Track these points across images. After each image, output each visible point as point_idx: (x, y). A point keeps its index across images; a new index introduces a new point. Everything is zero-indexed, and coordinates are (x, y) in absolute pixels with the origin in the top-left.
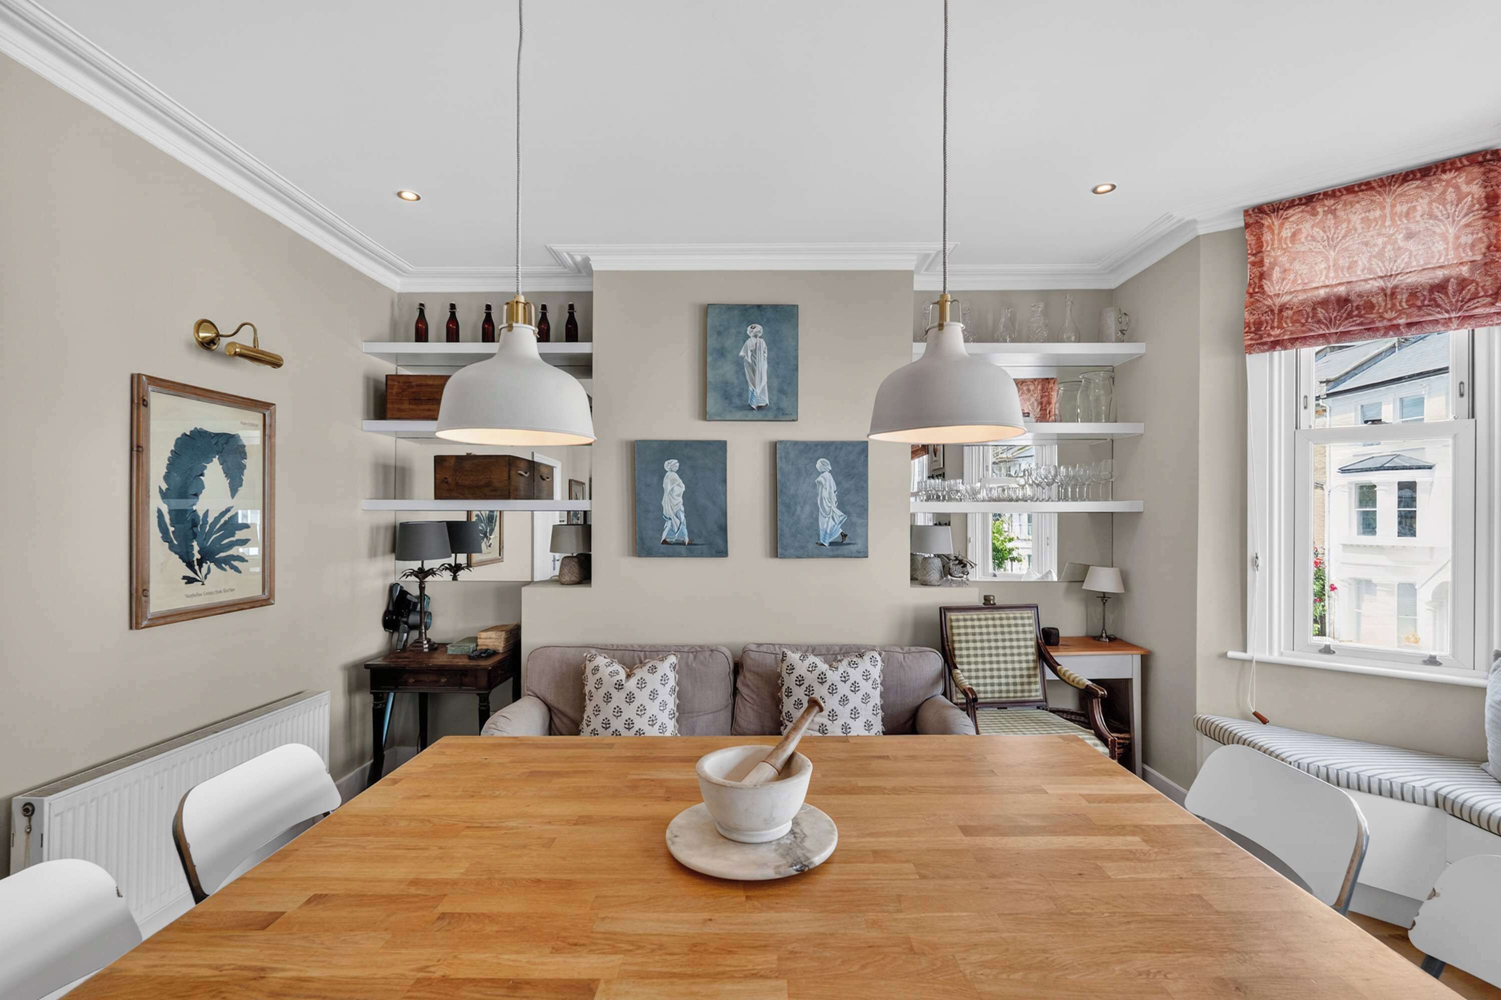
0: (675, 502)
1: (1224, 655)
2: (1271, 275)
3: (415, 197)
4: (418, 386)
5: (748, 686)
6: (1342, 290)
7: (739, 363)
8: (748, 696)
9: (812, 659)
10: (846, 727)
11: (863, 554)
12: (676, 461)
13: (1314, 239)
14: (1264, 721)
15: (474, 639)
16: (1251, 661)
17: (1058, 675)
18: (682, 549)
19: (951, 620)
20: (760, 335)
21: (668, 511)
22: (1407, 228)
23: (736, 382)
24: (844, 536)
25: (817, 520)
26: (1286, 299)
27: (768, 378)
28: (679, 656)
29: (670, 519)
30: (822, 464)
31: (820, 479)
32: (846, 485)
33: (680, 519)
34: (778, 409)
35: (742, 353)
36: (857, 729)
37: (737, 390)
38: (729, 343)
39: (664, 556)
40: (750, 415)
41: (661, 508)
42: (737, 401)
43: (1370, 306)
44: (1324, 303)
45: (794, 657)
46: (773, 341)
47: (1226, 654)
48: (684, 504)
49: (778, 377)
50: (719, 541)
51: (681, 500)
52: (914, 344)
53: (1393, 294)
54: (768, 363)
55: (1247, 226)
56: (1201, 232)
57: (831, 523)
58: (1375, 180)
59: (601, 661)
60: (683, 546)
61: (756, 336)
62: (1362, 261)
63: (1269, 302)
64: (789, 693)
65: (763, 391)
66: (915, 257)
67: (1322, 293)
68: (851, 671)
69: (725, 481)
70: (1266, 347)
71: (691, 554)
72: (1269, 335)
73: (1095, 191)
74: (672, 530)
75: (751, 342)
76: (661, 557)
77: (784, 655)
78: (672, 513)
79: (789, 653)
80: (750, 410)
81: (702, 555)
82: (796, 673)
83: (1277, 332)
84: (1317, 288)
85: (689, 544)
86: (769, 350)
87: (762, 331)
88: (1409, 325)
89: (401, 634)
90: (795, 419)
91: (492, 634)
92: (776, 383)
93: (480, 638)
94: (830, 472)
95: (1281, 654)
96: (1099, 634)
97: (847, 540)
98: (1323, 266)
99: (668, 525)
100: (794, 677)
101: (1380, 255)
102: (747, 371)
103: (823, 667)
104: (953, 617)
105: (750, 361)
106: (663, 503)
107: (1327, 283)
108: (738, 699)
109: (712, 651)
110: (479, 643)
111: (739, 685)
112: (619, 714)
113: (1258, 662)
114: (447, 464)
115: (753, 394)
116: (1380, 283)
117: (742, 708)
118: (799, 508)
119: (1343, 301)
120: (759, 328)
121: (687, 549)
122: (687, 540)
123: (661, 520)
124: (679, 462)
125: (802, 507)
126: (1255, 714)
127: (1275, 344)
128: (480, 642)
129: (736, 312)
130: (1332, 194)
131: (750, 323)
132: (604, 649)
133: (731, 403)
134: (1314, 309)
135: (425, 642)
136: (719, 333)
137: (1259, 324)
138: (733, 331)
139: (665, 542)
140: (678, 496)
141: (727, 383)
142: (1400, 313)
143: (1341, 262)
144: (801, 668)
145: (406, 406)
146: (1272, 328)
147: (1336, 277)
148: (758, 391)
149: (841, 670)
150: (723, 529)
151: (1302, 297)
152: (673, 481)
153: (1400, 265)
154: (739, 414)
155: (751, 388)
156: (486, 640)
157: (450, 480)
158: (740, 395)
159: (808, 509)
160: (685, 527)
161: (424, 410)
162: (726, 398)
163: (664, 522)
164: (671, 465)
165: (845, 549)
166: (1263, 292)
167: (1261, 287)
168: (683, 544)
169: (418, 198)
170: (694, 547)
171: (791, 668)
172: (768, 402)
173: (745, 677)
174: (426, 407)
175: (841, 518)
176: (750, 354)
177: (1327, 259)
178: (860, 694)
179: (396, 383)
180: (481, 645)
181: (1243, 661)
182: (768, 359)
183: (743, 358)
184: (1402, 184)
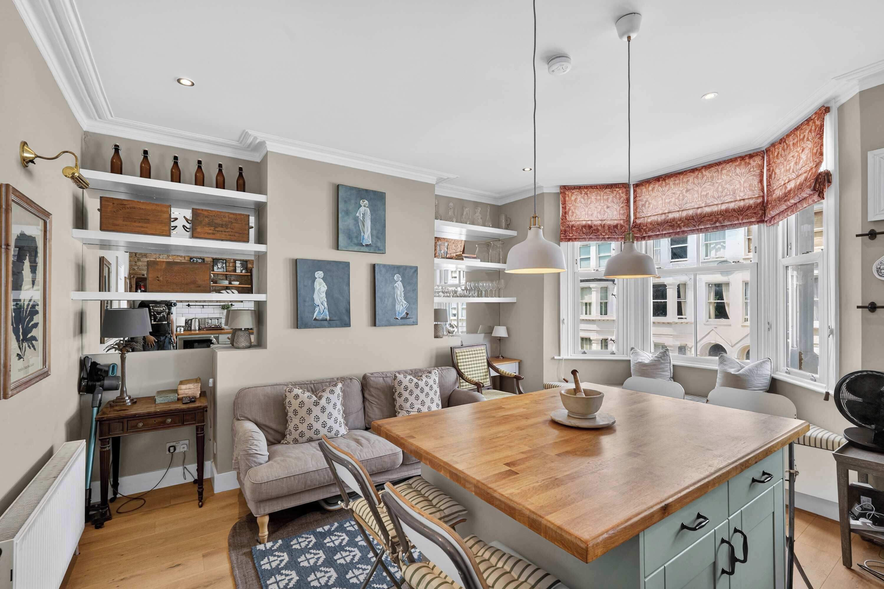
0: (321, 296)
1: (553, 358)
2: (568, 213)
3: (190, 84)
4: (131, 208)
5: (373, 396)
6: (589, 223)
7: (356, 219)
8: (374, 401)
9: (409, 377)
10: (429, 408)
11: (415, 323)
12: (322, 272)
13: (581, 203)
14: (567, 382)
15: (176, 391)
16: (562, 359)
17: (499, 373)
18: (325, 323)
19: (456, 353)
20: (367, 206)
21: (317, 301)
22: (607, 205)
23: (355, 231)
24: (407, 314)
25: (395, 306)
26: (573, 223)
27: (371, 229)
28: (343, 383)
29: (318, 306)
30: (397, 277)
31: (396, 285)
32: (408, 288)
33: (324, 306)
34: (376, 247)
35: (358, 215)
36: (434, 408)
37: (355, 234)
38: (351, 207)
39: (315, 328)
40: (363, 249)
41: (313, 300)
42: (355, 241)
43: (598, 230)
44: (585, 226)
45: (400, 377)
46: (374, 210)
47: (554, 357)
48: (326, 297)
49: (376, 229)
50: (346, 318)
51: (325, 295)
52: (435, 220)
53: (604, 227)
54: (371, 222)
55: (561, 193)
56: (545, 191)
57: (401, 308)
58: (599, 186)
59: (297, 391)
60: (326, 322)
61: (365, 206)
62: (595, 215)
63: (568, 223)
64: (400, 395)
65: (368, 236)
66: (436, 178)
67: (584, 223)
68: (428, 380)
69: (348, 284)
70: (567, 240)
71: (330, 326)
72: (569, 236)
73: (524, 170)
74: (319, 312)
75: (362, 209)
76: (313, 328)
77: (396, 377)
78: (319, 302)
79: (397, 375)
80: (361, 246)
81: (337, 326)
82: (403, 385)
83: (571, 235)
84: (582, 221)
85: (330, 320)
86: (372, 215)
87: (368, 204)
88: (609, 238)
89: (96, 395)
90: (384, 252)
91: (191, 386)
92: (375, 232)
93: (181, 389)
94: (401, 281)
95: (571, 356)
96: (498, 356)
97: (408, 316)
98: (584, 213)
99: (317, 309)
100: (402, 386)
101: (600, 213)
102: (360, 224)
103: (415, 380)
104: (457, 352)
105: (361, 219)
106: (314, 296)
107: (585, 219)
108: (367, 403)
109: (351, 379)
110: (179, 394)
111: (366, 395)
112: (303, 421)
113: (565, 360)
114: (159, 267)
115: (363, 237)
116: (600, 222)
117: (369, 407)
118: (386, 300)
119: (590, 227)
120: (366, 202)
121: (329, 323)
122: (328, 318)
123: (314, 306)
124: (323, 273)
125: (388, 299)
126: (564, 379)
127: (569, 240)
128: (180, 392)
129: (354, 191)
130: (587, 187)
131: (362, 199)
132: (296, 384)
133: (351, 241)
134: (582, 228)
135: (127, 398)
136: (345, 202)
137: (565, 231)
138: (353, 201)
139: (315, 319)
140: (323, 292)
141: (350, 230)
142: (606, 234)
143: (589, 212)
144: (406, 381)
145: (120, 222)
146: (570, 233)
147: (588, 218)
148: (366, 236)
149: (424, 380)
150: (348, 311)
151: (578, 223)
152: (320, 284)
153: (605, 217)
154: (356, 248)
155: (362, 234)
156: (185, 391)
157: (161, 279)
158: (357, 237)
159: (391, 300)
160: (327, 310)
161: (137, 227)
162: (349, 239)
163: (315, 307)
164: (319, 274)
165: (407, 321)
166: (566, 219)
167: (565, 217)
168: (326, 320)
169: (193, 84)
170: (332, 322)
171: (400, 383)
172: (371, 243)
173: (369, 391)
174: (140, 224)
175: (406, 305)
176: (362, 215)
177: (585, 211)
178: (424, 393)
179: (111, 204)
180: (182, 394)
181: (559, 360)
182: (371, 218)
183: (358, 217)
184: (606, 189)
